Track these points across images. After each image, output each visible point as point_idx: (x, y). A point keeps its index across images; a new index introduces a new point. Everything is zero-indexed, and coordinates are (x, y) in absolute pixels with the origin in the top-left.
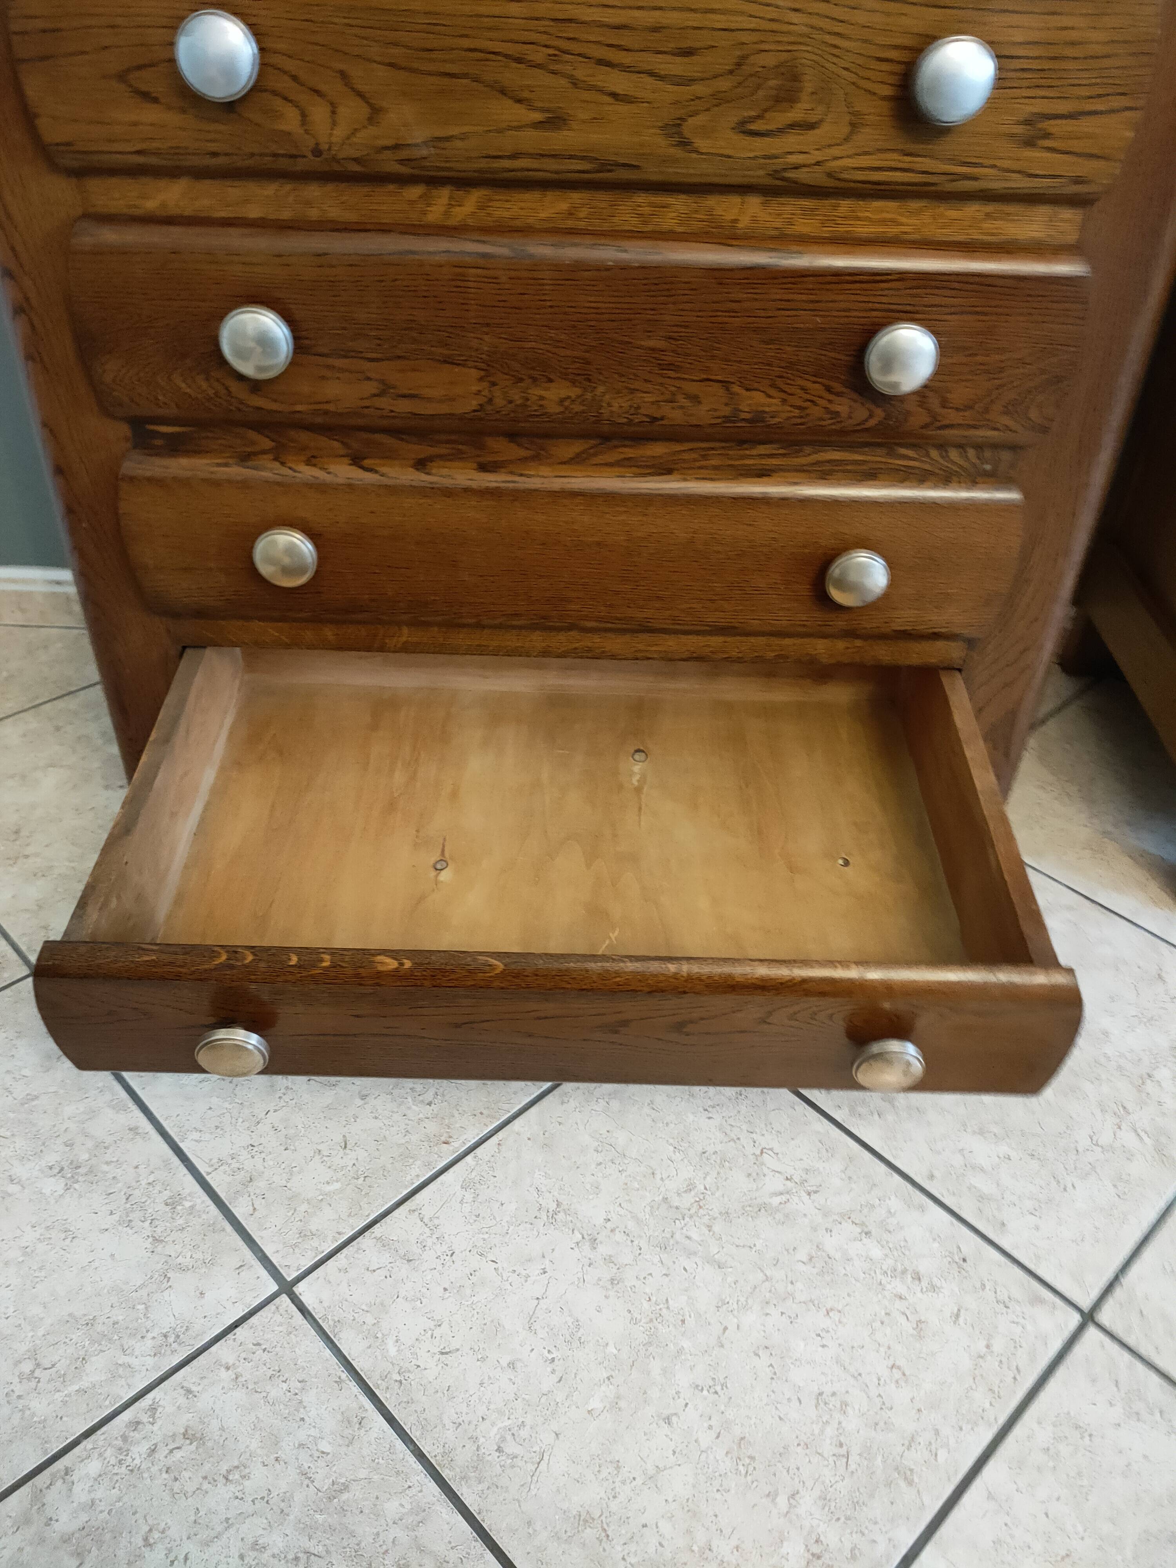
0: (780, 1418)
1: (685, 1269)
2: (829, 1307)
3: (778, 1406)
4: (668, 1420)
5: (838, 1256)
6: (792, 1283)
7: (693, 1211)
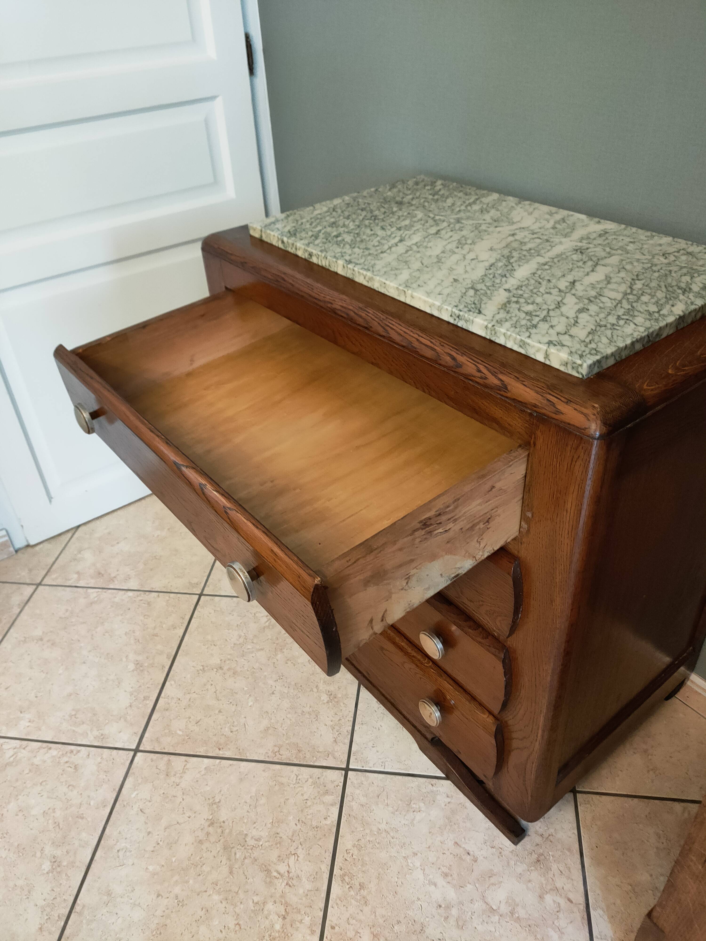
0: (182, 934)
1: (221, 862)
2: (240, 923)
3: (186, 930)
4: (158, 896)
5: (266, 912)
6: (241, 903)
7: (248, 848)
